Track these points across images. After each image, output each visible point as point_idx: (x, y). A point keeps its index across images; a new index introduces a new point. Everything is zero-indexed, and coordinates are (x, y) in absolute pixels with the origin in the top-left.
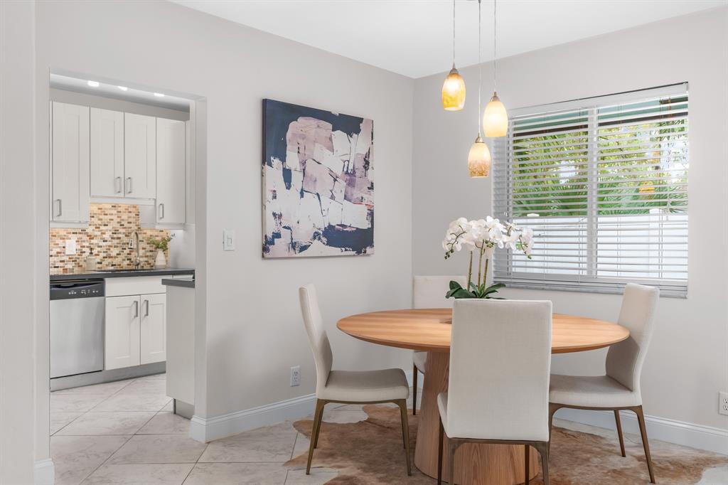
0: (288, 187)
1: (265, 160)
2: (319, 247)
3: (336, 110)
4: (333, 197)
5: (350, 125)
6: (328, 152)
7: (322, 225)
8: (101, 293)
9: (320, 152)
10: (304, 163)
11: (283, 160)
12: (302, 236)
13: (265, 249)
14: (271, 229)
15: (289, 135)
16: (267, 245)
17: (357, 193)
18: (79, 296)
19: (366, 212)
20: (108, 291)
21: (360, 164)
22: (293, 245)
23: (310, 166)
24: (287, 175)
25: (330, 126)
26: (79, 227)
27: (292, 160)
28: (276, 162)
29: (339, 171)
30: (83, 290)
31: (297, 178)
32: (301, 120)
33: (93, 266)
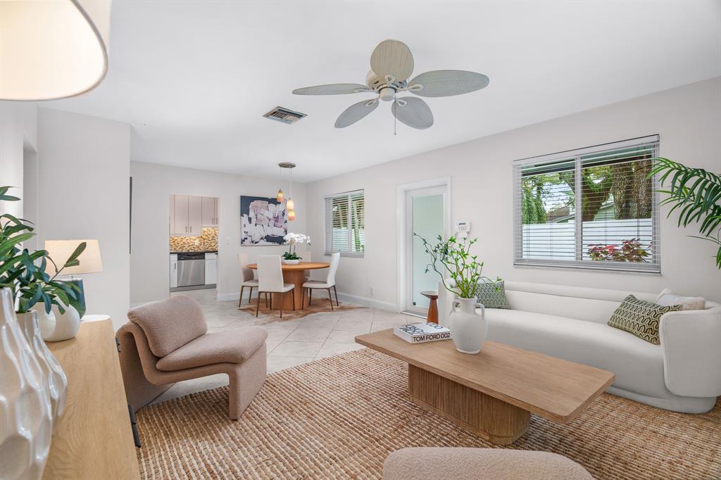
0: (250, 223)
1: (242, 215)
2: (263, 242)
3: (270, 197)
4: (269, 226)
5: (274, 201)
6: (266, 211)
7: (264, 235)
8: (204, 258)
9: (263, 211)
10: (256, 215)
11: (248, 215)
12: (256, 238)
13: (242, 243)
14: (244, 236)
15: (250, 207)
16: (243, 241)
17: (279, 224)
18: (196, 259)
19: (283, 230)
20: (206, 258)
21: (281, 214)
22: (253, 242)
23: (259, 216)
24: (250, 220)
25: (267, 202)
26: (200, 236)
27: (252, 214)
28: (245, 215)
29: (271, 217)
30: (197, 257)
31: (254, 220)
32: (255, 201)
33: (202, 249)
